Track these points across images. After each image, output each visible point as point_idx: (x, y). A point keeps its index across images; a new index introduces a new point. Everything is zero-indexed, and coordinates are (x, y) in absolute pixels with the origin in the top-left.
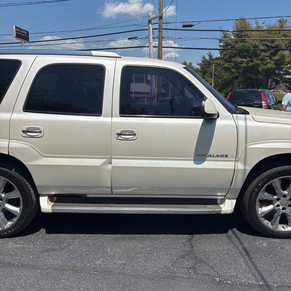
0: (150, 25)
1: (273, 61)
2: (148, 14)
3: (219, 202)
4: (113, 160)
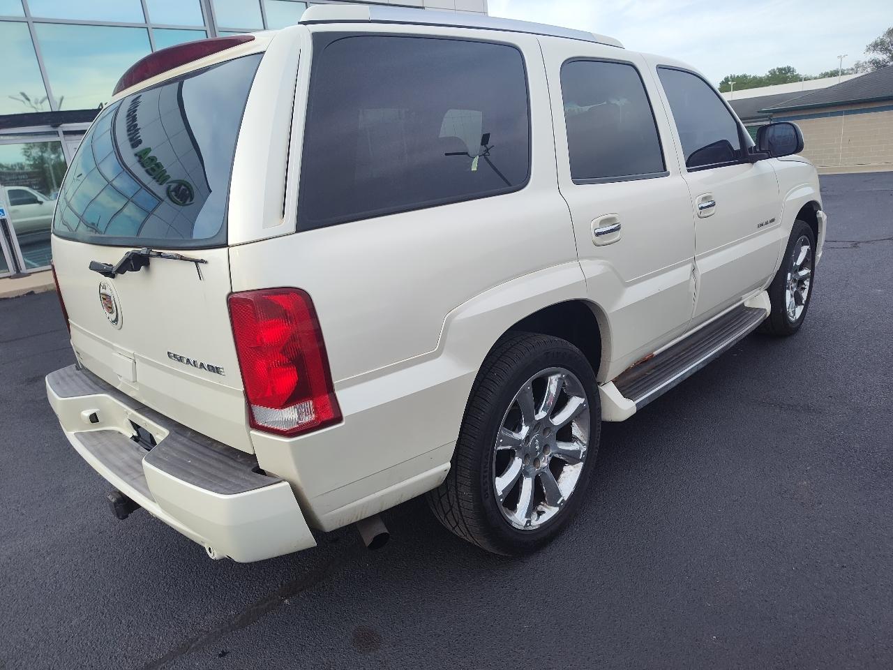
4: (697, 262)
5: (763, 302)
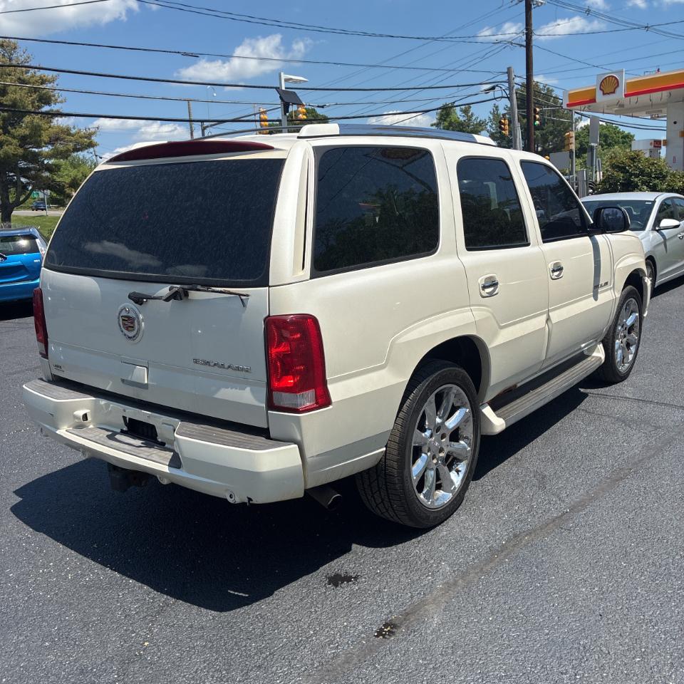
1: (14, 137)
3: (590, 352)
4: (550, 314)
5: (600, 353)
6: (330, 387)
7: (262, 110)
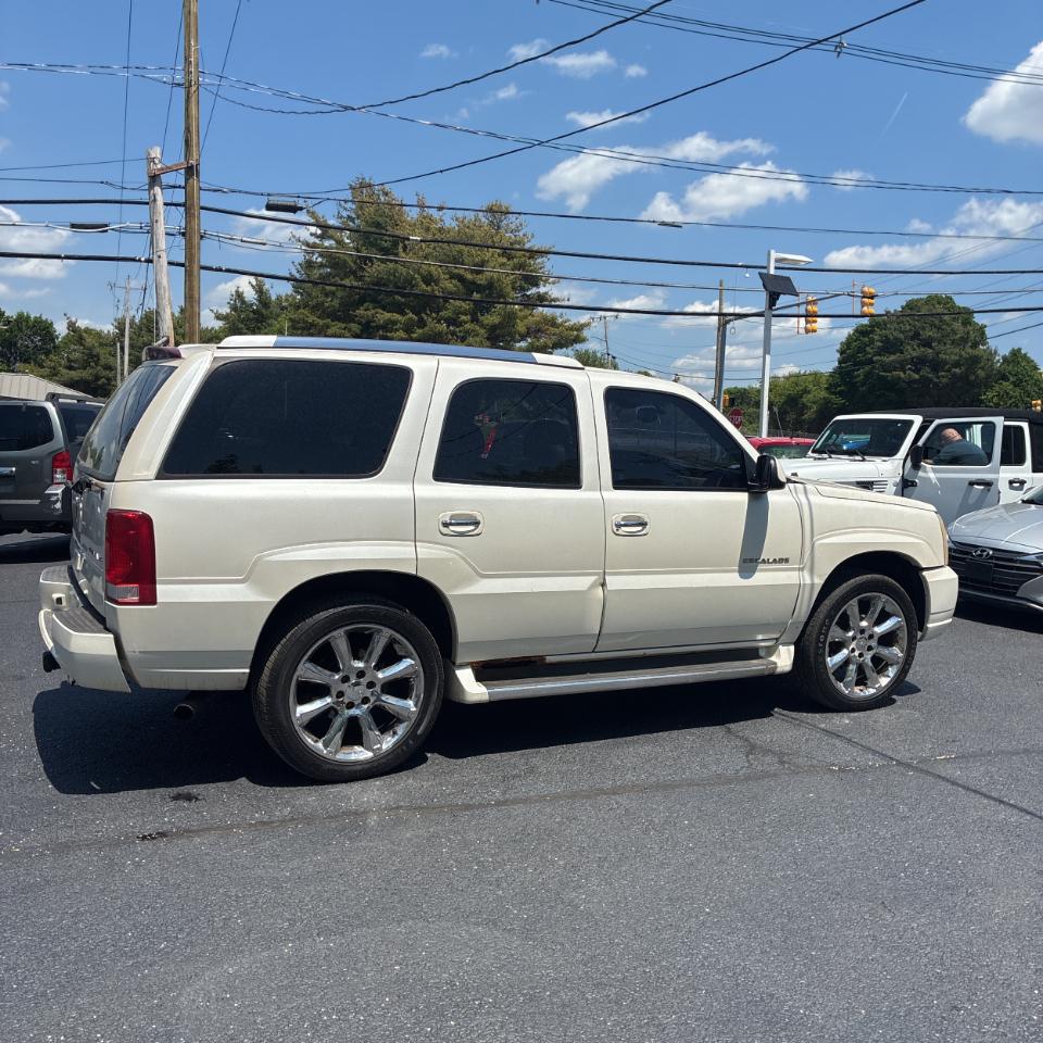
0: (157, 190)
2: (149, 154)
3: (762, 653)
4: (607, 578)
5: (784, 659)
6: (158, 586)
7: (810, 298)
